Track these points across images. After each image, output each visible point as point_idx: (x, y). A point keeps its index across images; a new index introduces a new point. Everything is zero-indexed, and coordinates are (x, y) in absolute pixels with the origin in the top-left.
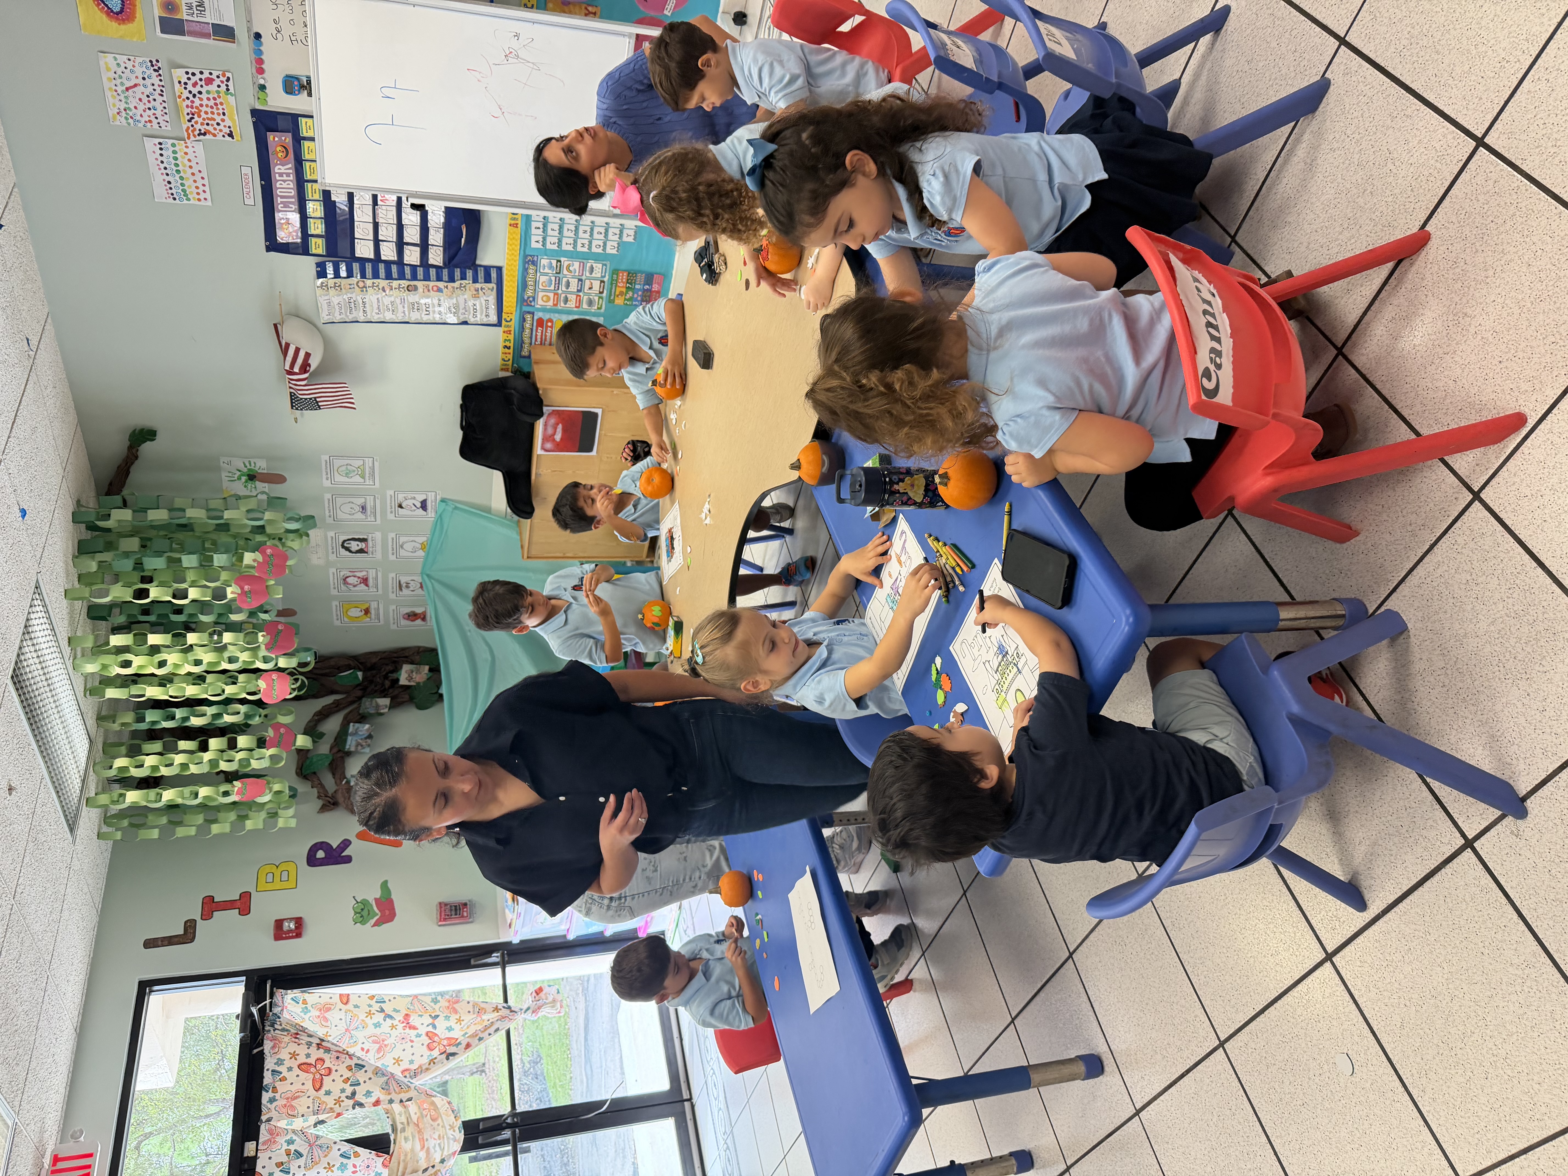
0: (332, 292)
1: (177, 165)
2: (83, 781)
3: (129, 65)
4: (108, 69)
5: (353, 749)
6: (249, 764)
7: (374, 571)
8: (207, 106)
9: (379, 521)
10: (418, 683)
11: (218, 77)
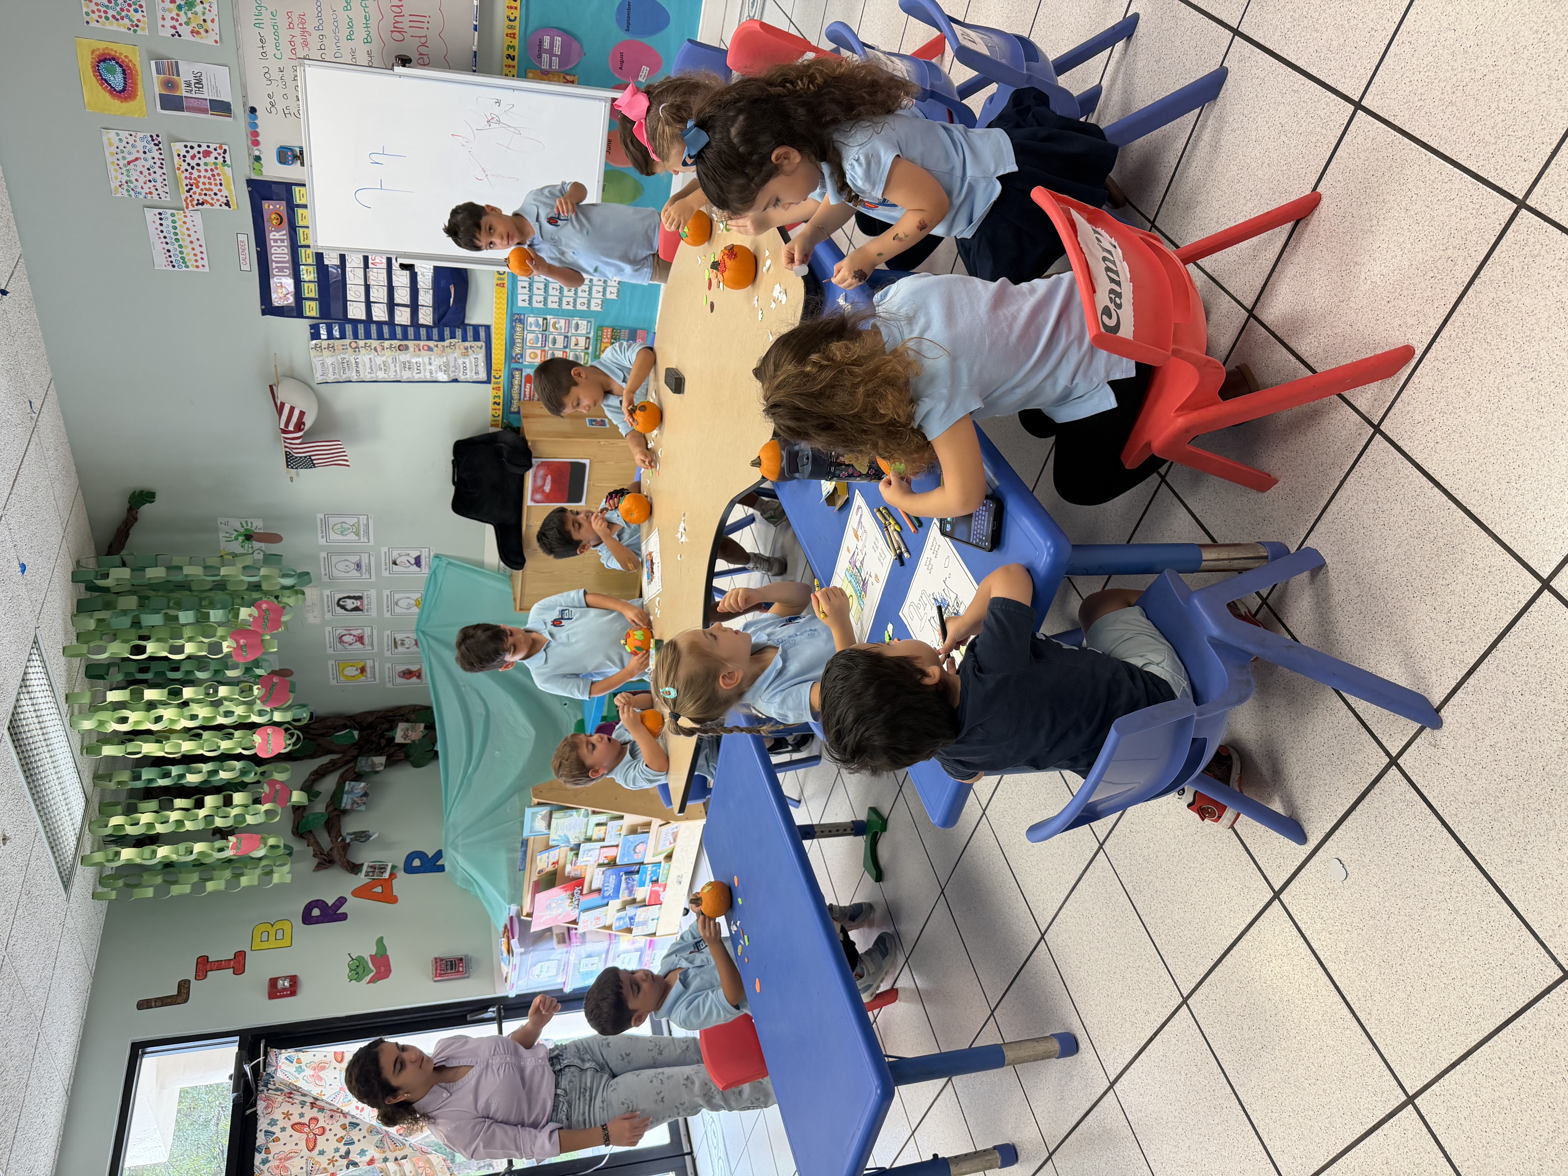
0: (326, 352)
1: (176, 234)
2: (79, 839)
3: (131, 140)
4: (111, 145)
5: (348, 807)
6: (245, 820)
7: (369, 629)
8: (205, 177)
9: (373, 579)
10: (414, 741)
11: (215, 149)
